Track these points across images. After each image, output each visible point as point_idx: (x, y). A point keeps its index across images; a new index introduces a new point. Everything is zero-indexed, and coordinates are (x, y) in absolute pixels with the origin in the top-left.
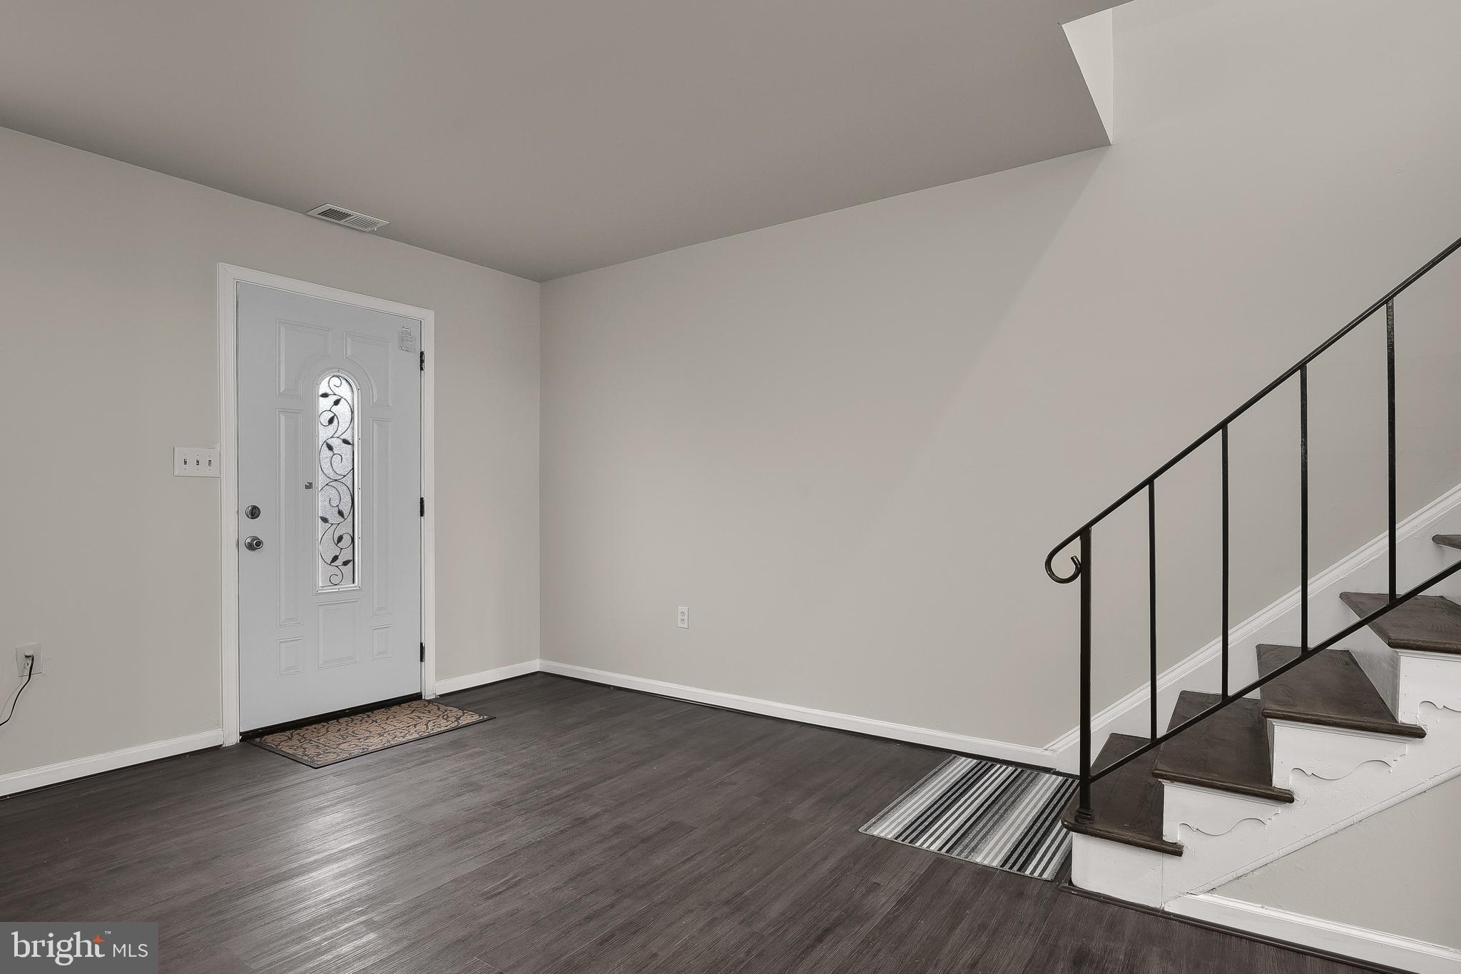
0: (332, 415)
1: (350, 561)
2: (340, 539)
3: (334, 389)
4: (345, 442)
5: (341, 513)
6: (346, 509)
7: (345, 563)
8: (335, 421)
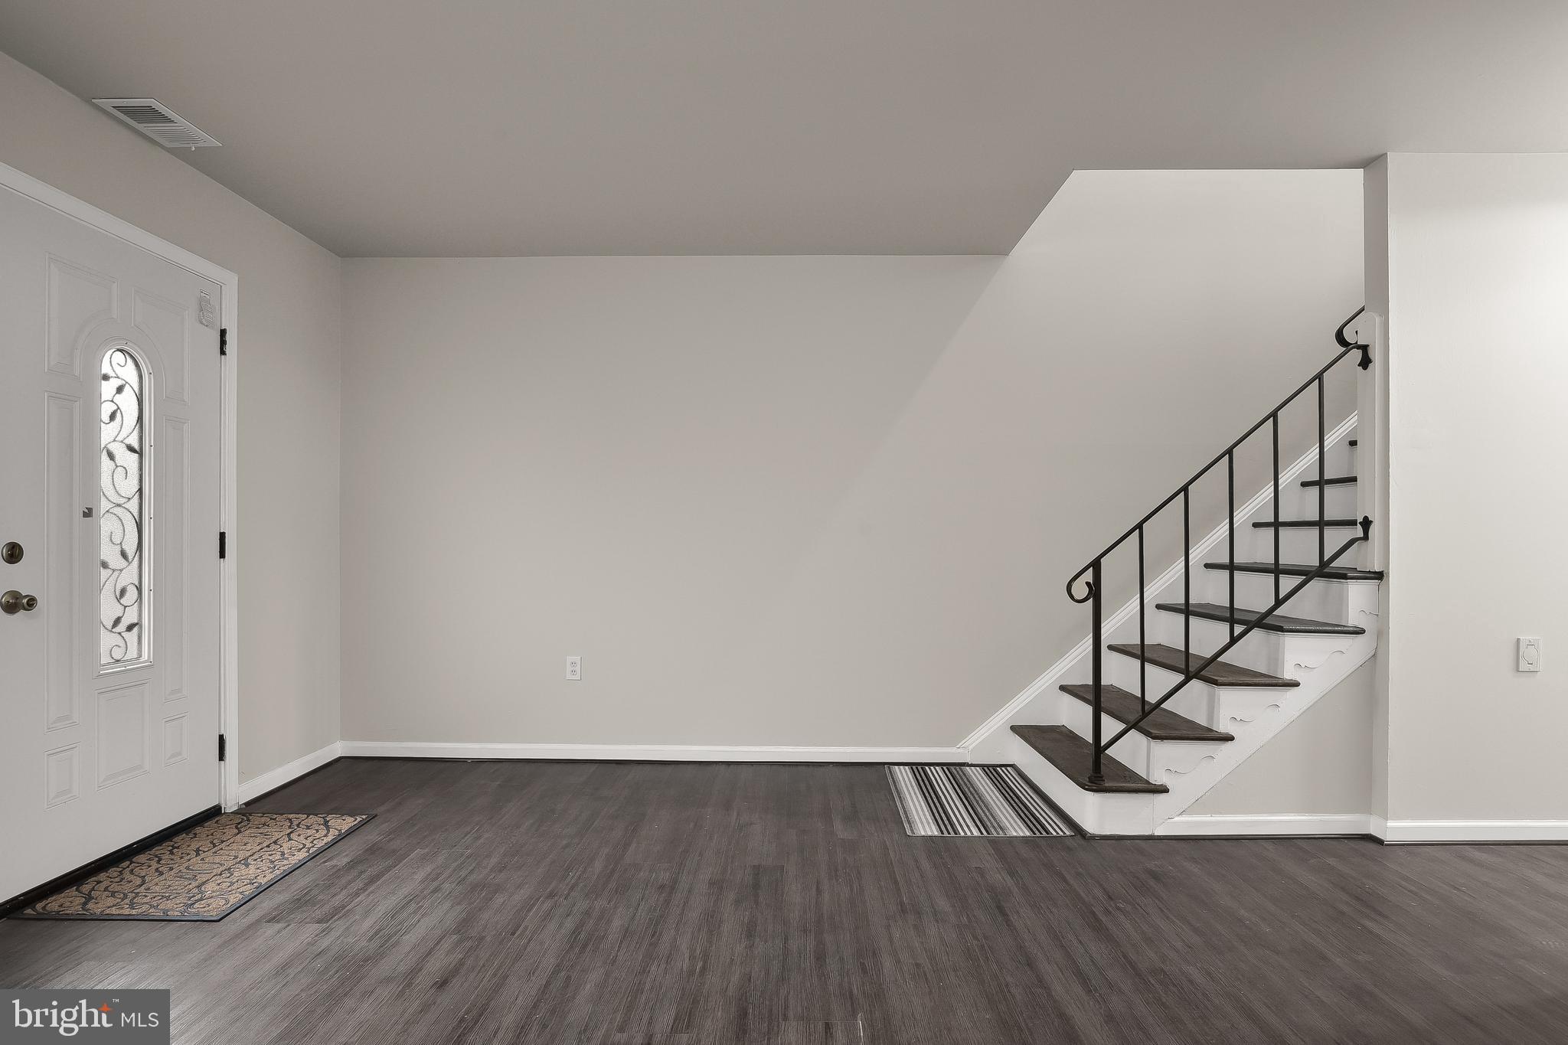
0: (115, 408)
1: (137, 624)
2: (123, 592)
3: (118, 369)
4: (131, 449)
5: (124, 555)
6: (131, 548)
7: (130, 628)
8: (118, 415)
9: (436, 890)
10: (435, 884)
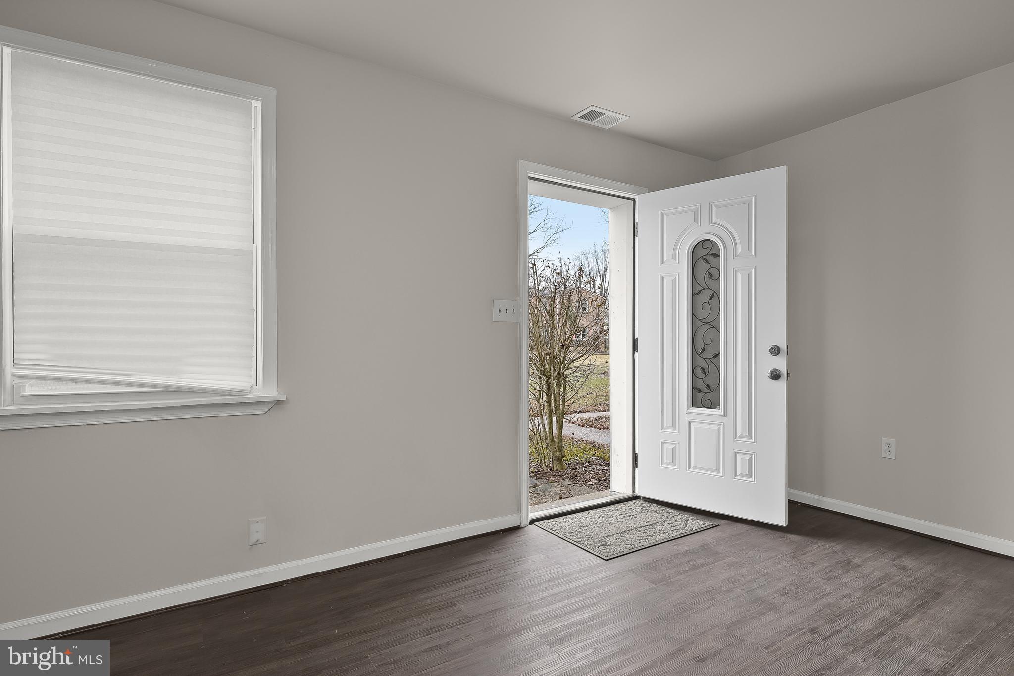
9: (729, 591)
10: (731, 586)
